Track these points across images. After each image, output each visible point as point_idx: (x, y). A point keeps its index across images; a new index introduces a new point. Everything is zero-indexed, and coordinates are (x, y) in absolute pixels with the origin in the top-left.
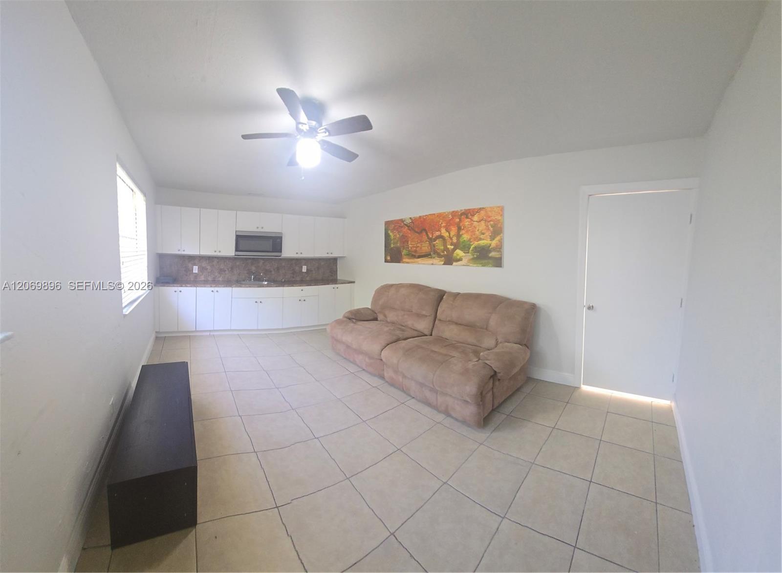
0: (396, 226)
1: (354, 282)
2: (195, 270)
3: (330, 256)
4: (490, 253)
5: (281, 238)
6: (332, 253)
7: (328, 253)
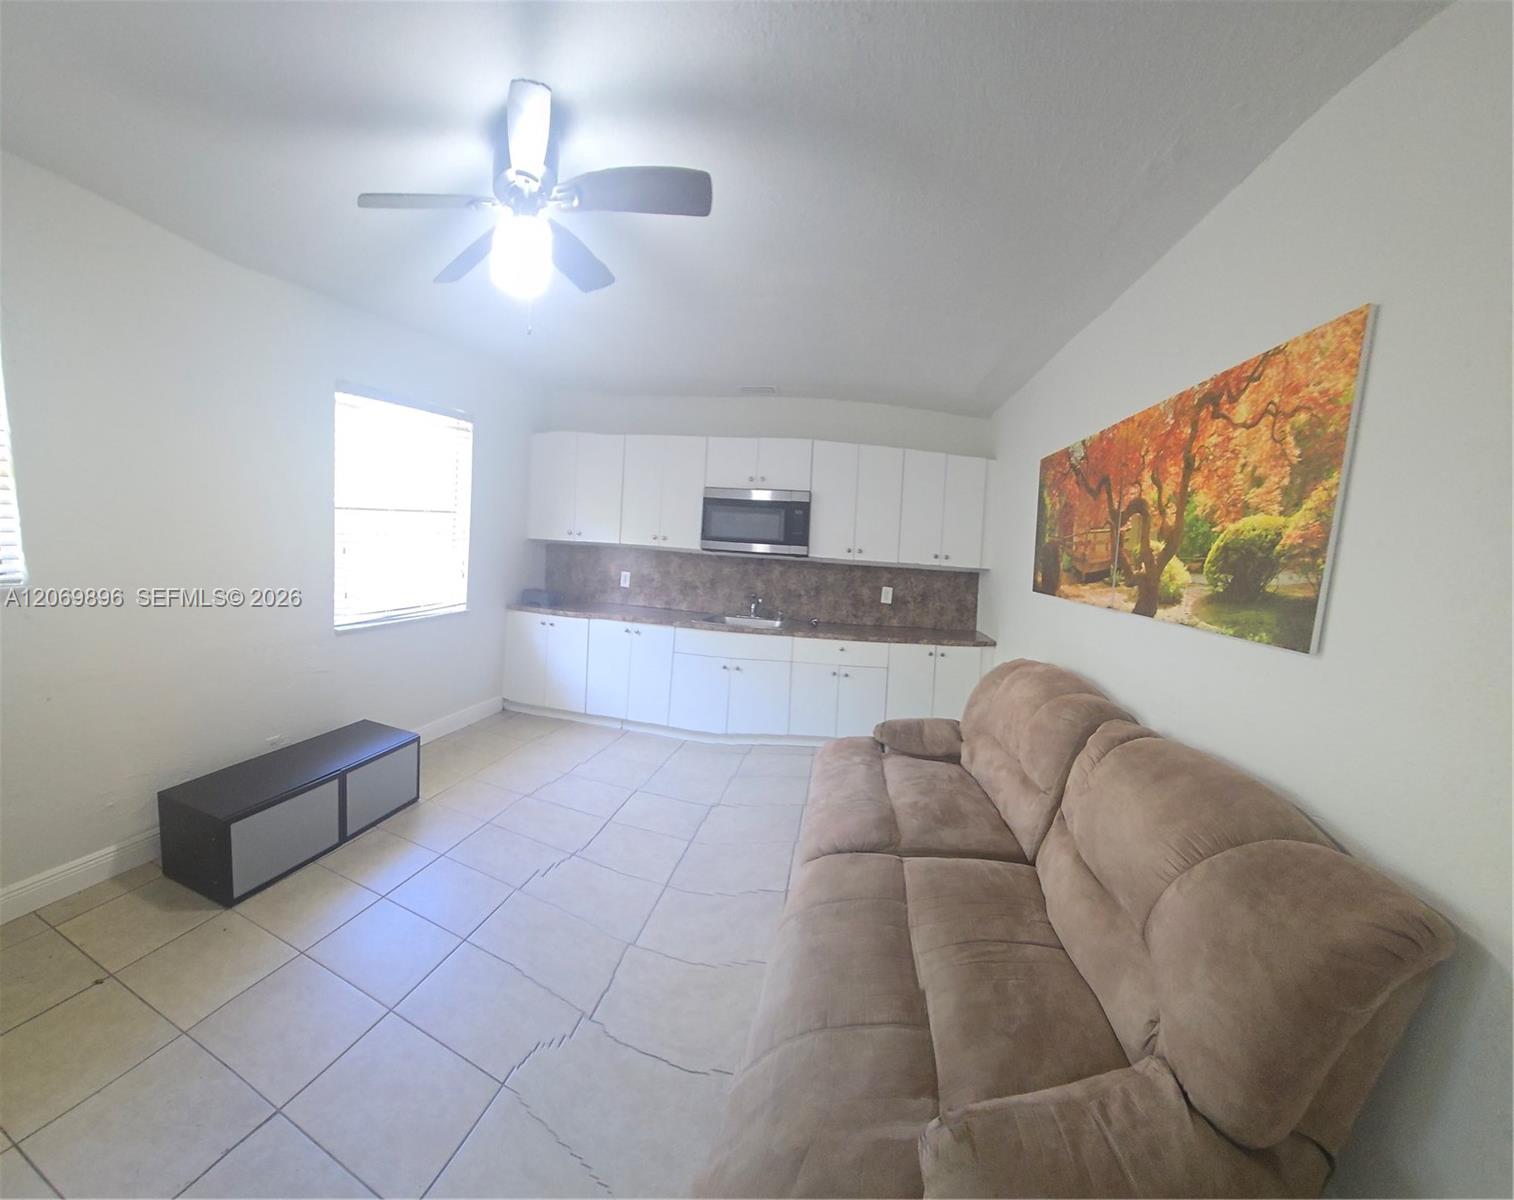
0: (1057, 474)
1: (991, 644)
2: (625, 581)
3: (944, 563)
4: (1272, 575)
5: (806, 507)
6: (947, 558)
7: (936, 557)
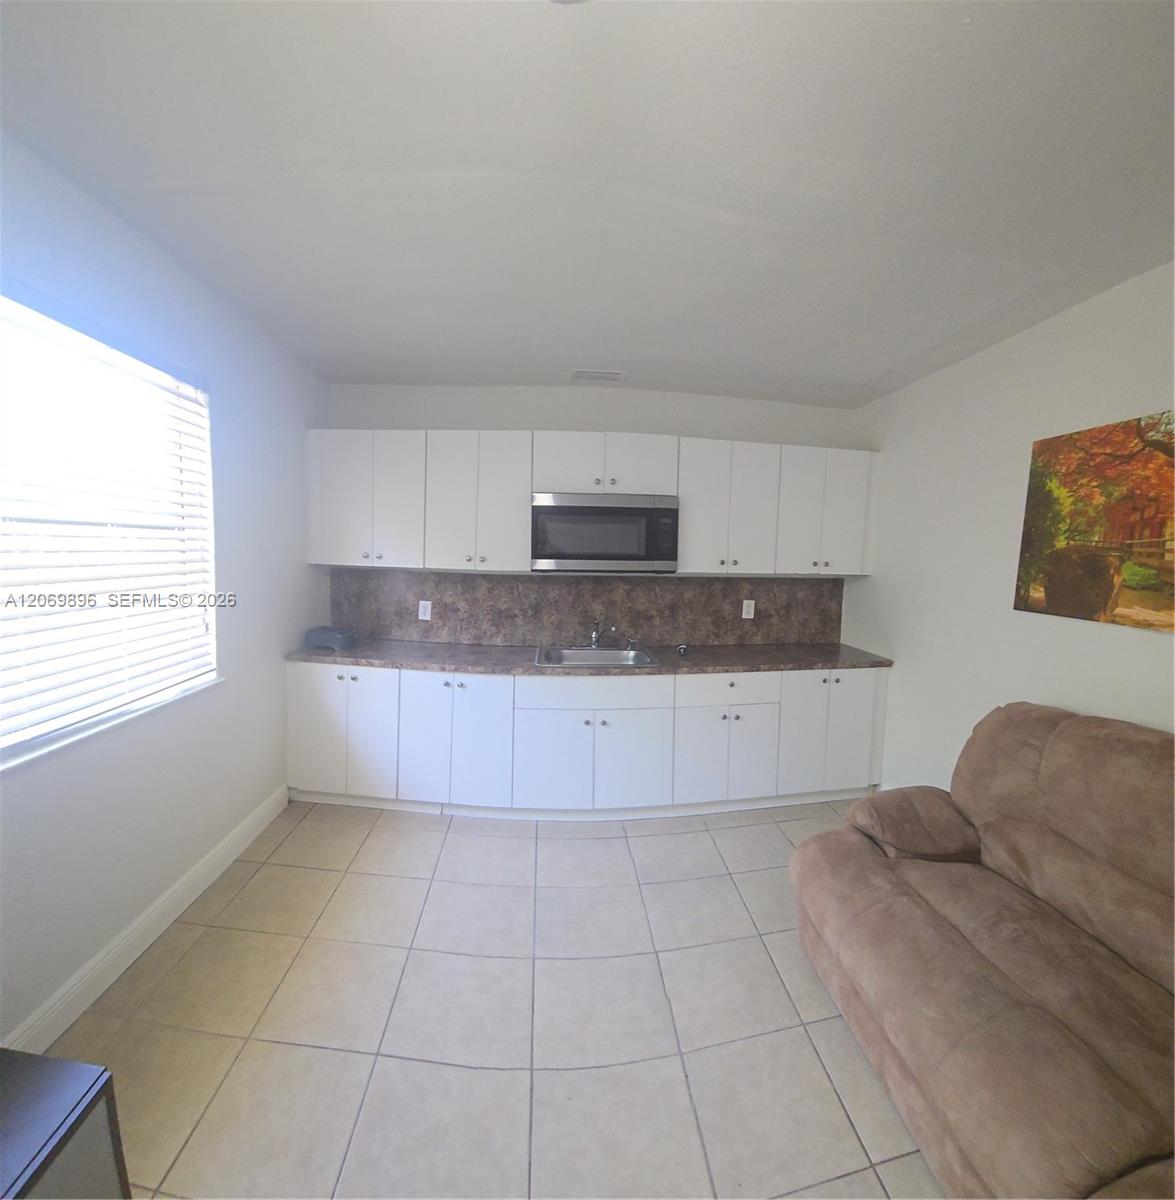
0: (1094, 456)
1: (888, 664)
2: (424, 614)
3: (823, 571)
5: (672, 515)
6: (827, 564)
7: (815, 564)
